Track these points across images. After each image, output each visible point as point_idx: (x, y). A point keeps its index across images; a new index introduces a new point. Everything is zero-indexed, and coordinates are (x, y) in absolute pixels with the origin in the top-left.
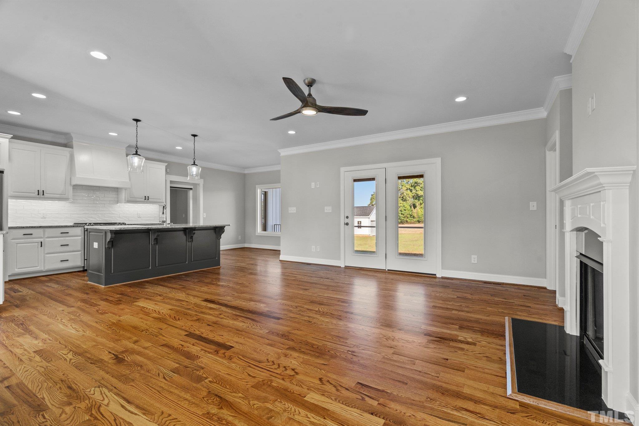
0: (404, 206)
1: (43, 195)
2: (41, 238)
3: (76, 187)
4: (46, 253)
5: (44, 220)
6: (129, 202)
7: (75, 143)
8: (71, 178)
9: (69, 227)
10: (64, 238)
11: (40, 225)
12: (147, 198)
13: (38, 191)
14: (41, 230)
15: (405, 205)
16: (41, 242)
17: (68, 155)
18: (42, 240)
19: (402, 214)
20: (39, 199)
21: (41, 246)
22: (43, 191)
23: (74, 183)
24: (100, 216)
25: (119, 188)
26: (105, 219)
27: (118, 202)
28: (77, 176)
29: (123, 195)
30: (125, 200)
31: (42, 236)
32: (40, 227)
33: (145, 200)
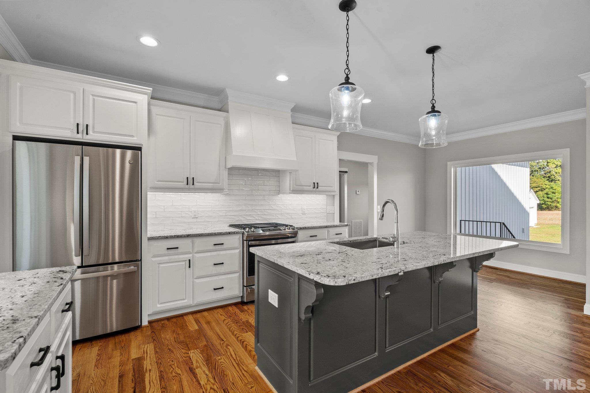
0: (552, 188)
1: (193, 184)
2: (189, 253)
3: (233, 171)
4: (195, 277)
5: (195, 220)
6: (295, 191)
7: (231, 106)
8: (226, 157)
9: (224, 234)
10: (218, 252)
11: (187, 234)
12: (316, 184)
13: (187, 178)
14: (188, 241)
15: (553, 186)
16: (190, 260)
17: (223, 123)
18: (189, 256)
19: (548, 198)
20: (189, 190)
21: (190, 267)
22: (193, 178)
23: (229, 165)
24: (259, 213)
25: (282, 170)
26: (265, 217)
27: (279, 191)
28: (234, 153)
29: (287, 182)
30: (290, 190)
31: (191, 251)
32: (188, 236)
33: (314, 188)
